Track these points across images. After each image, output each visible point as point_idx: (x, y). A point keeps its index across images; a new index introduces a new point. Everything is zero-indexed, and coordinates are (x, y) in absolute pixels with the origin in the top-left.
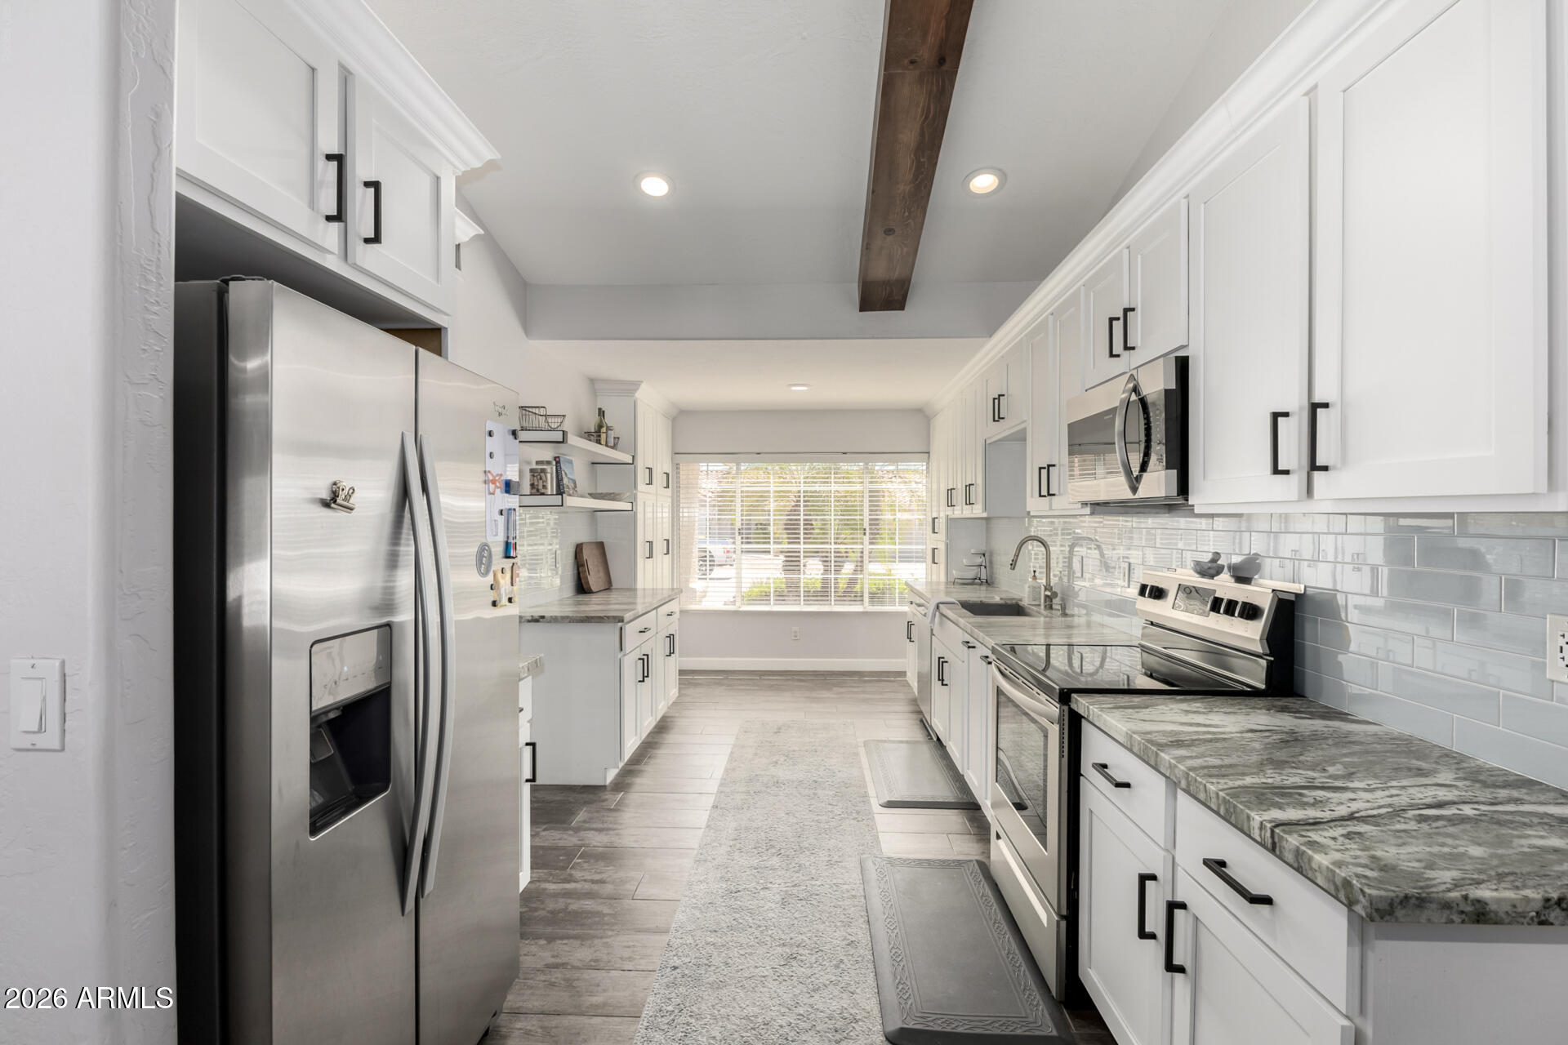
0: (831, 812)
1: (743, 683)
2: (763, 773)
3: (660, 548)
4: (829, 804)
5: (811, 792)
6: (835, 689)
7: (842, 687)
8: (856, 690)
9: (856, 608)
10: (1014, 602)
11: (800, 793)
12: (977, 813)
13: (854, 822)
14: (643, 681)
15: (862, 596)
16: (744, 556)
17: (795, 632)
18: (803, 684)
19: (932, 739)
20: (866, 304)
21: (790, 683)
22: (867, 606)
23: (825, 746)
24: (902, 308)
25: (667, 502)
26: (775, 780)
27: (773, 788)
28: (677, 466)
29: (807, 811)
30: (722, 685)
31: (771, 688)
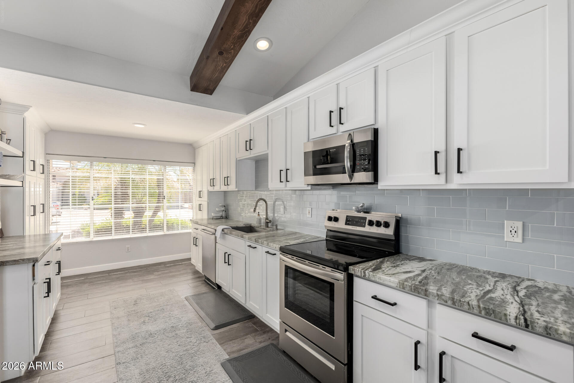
0: (191, 342)
1: (96, 279)
2: (139, 331)
3: (39, 209)
4: (188, 338)
5: (174, 334)
6: (154, 273)
7: (158, 272)
8: (166, 272)
9: (160, 233)
10: (249, 225)
11: (168, 337)
12: (255, 320)
13: (205, 344)
14: (48, 296)
15: (163, 227)
16: (96, 211)
17: (128, 248)
18: (135, 274)
19: (214, 288)
20: (194, 88)
21: (128, 274)
22: (166, 232)
23: (167, 305)
24: (211, 94)
25: (42, 182)
26: (149, 333)
27: (150, 338)
28: (48, 161)
29: (177, 346)
30: (87, 283)
31: (118, 279)
